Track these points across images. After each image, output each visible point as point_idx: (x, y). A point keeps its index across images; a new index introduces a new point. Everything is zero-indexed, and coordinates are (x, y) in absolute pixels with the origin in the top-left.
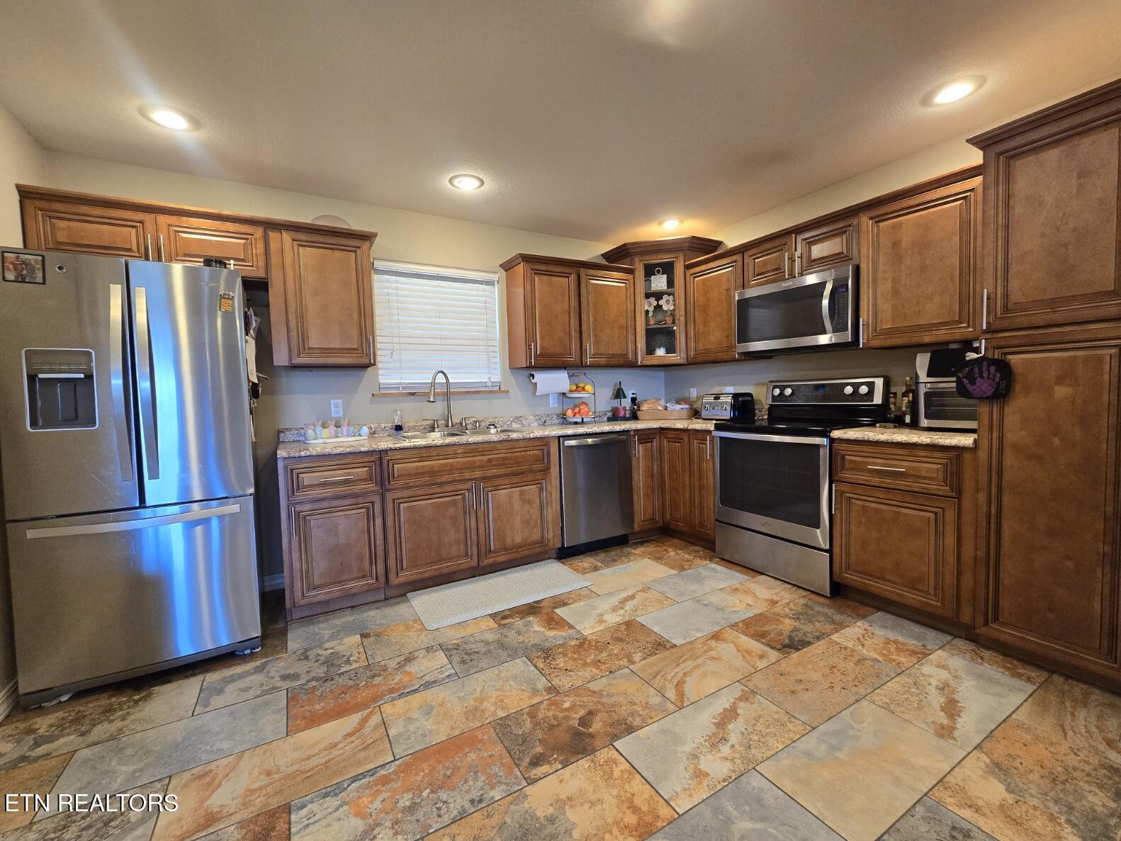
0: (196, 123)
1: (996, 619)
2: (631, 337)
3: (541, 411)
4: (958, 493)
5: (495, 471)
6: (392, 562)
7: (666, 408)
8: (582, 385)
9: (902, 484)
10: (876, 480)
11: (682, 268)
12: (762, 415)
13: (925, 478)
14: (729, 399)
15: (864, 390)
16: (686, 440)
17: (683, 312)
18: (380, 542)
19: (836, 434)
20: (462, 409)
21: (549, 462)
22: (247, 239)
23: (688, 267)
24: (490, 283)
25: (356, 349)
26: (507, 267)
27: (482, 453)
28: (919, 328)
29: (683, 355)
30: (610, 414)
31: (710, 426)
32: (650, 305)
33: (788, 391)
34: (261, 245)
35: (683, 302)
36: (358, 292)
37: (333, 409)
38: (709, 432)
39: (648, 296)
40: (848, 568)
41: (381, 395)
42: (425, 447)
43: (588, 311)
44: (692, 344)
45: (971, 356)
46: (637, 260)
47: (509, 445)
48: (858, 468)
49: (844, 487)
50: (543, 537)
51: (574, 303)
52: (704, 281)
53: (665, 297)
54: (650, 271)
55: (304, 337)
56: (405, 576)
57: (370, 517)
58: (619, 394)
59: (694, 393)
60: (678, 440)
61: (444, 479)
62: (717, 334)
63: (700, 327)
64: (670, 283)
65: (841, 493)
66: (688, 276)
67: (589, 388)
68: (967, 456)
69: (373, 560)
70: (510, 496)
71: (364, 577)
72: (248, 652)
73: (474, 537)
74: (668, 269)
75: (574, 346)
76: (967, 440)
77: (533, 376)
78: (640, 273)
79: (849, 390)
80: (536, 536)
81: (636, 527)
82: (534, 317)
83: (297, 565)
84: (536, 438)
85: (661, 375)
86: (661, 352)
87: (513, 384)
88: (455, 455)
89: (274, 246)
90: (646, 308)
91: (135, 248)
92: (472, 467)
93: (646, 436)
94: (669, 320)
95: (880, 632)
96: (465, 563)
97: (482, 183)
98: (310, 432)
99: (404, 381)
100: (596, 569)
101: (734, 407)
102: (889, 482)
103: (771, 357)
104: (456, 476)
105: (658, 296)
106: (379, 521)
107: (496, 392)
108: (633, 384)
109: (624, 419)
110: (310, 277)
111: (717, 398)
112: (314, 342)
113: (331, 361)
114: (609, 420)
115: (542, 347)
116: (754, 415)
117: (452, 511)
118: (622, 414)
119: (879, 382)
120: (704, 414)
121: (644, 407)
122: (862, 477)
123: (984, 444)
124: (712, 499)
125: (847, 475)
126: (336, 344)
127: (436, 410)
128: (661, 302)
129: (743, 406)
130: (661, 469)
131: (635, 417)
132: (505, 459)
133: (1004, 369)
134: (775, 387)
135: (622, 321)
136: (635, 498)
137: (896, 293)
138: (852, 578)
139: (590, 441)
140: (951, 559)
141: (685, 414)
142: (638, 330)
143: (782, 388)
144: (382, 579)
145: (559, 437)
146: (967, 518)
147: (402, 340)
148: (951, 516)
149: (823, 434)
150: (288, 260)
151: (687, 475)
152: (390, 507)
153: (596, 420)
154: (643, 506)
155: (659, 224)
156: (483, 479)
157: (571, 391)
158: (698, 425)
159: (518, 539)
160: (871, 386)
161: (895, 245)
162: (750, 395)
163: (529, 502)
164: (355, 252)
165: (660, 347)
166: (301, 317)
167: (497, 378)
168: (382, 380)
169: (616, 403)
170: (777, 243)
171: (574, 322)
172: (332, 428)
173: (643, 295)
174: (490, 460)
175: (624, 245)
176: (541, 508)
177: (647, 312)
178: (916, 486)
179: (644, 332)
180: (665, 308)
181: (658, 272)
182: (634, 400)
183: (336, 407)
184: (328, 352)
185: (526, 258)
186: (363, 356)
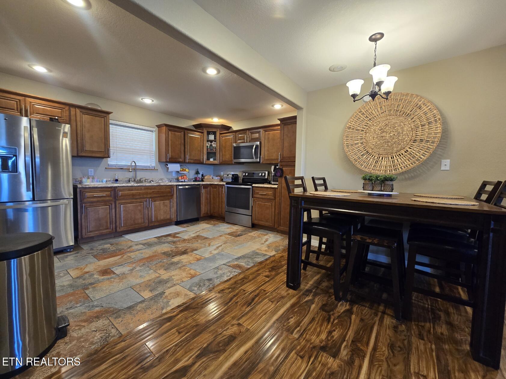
0: (50, 71)
1: (280, 225)
2: (202, 154)
3: (170, 177)
4: (275, 198)
5: (155, 195)
6: (118, 224)
7: (213, 178)
8: (184, 169)
9: (266, 197)
10: (261, 196)
11: (219, 134)
12: (240, 181)
13: (270, 195)
14: (231, 176)
15: (263, 174)
16: (218, 188)
17: (219, 148)
18: (114, 217)
19: (254, 185)
20: (140, 175)
21: (173, 193)
22: (62, 110)
23: (221, 134)
24: (152, 131)
25: (103, 152)
26: (159, 126)
27: (150, 189)
28: (272, 160)
29: (218, 161)
30: (194, 179)
31: (225, 183)
32: (208, 144)
33: (247, 174)
34: (68, 112)
35: (219, 144)
36: (105, 132)
37: (89, 172)
38: (224, 185)
39: (208, 141)
40: (255, 219)
41: (109, 168)
42: (131, 186)
43: (187, 145)
44: (221, 158)
45: (277, 167)
46: (204, 129)
47: (159, 187)
48: (258, 193)
49: (255, 199)
50: (170, 217)
51: (183, 141)
52: (225, 139)
53: (213, 142)
54: (209, 133)
55: (83, 146)
56: (122, 229)
57: (110, 209)
58: (197, 173)
59: (222, 174)
60: (215, 188)
61: (137, 197)
62: (228, 155)
63: (223, 153)
64: (215, 138)
65: (254, 200)
66: (220, 137)
67: (187, 170)
68: (277, 190)
69: (111, 223)
70: (160, 204)
71: (108, 228)
72: (69, 250)
73: (147, 216)
74: (214, 133)
75: (182, 156)
76: (276, 186)
77: (167, 165)
78: (205, 133)
79: (260, 174)
80: (168, 217)
81: (202, 215)
82: (169, 145)
83: (83, 224)
84: (169, 185)
85: (212, 167)
86: (212, 160)
87: (159, 167)
88: (141, 189)
89: (72, 113)
90: (207, 145)
91: (16, 109)
92: (147, 194)
93: (206, 186)
94: (214, 150)
95: (259, 232)
96: (144, 225)
97: (153, 101)
98: (84, 180)
99: (119, 164)
100: (188, 226)
101: (232, 178)
102: (263, 197)
103: (243, 164)
104: (142, 196)
105: (211, 141)
106: (114, 210)
107: (154, 170)
108: (202, 170)
109: (199, 181)
110: (86, 126)
111: (228, 175)
112: (88, 147)
113: (94, 155)
114: (194, 181)
115: (171, 155)
116: (239, 181)
117: (139, 208)
118: (198, 179)
119: (267, 172)
120: (224, 180)
121: (206, 178)
122: (258, 196)
123: (279, 186)
124: (225, 205)
125: (255, 196)
126: (95, 149)
127: (131, 175)
128: (212, 144)
129: (235, 178)
130: (210, 197)
131: (202, 181)
132: (158, 191)
133: (282, 170)
134: (244, 173)
135: (199, 149)
136: (202, 206)
137: (268, 150)
138: (256, 222)
139: (187, 187)
140: (273, 214)
141: (219, 180)
142: (204, 152)
143: (245, 173)
144: (114, 230)
145: (177, 185)
146: (276, 203)
147: (118, 149)
148: (274, 204)
149: (251, 185)
150: (78, 119)
151: (218, 198)
152: (118, 206)
153: (190, 180)
154: (204, 209)
155: (212, 119)
156: (151, 198)
157: (181, 171)
158: (221, 183)
159: (162, 218)
160: (265, 173)
161: (268, 138)
162: (237, 175)
163: (166, 206)
164: (104, 118)
165: (211, 158)
166: (82, 139)
167: (154, 165)
169: (196, 176)
170: (244, 132)
171: (183, 148)
172: (91, 179)
173: (206, 141)
174: (153, 192)
175: (201, 124)
176: (170, 209)
177: (207, 146)
178: (268, 197)
179: (206, 153)
180: (213, 146)
181: (211, 134)
182: (202, 175)
183: (91, 171)
184: (93, 152)
185: (166, 125)
186: (106, 154)
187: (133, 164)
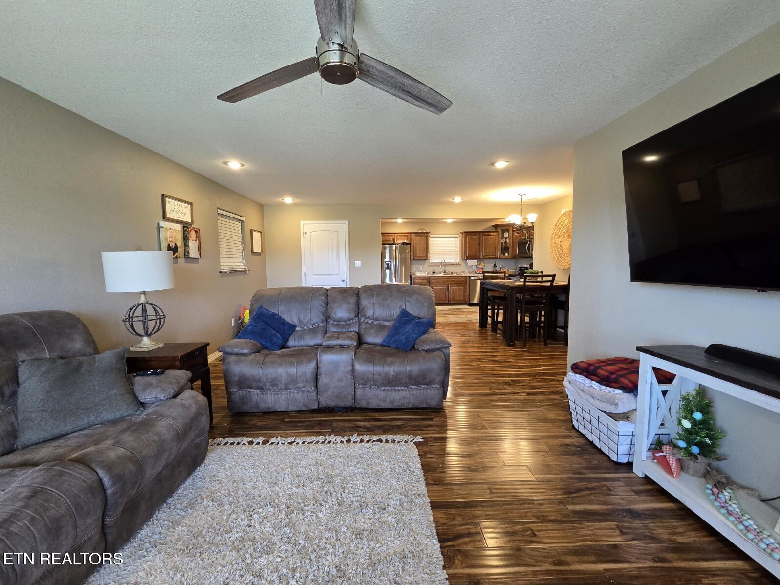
2: (497, 250)
3: (471, 270)
5: (454, 283)
8: (481, 263)
11: (511, 232)
17: (511, 243)
20: (448, 269)
21: (466, 282)
22: (408, 236)
23: (513, 231)
24: (458, 238)
26: (461, 233)
27: (450, 279)
29: (511, 255)
32: (504, 241)
34: (410, 237)
35: (511, 240)
36: (426, 243)
39: (503, 238)
41: (430, 265)
42: (438, 276)
43: (483, 244)
46: (499, 228)
47: (457, 277)
51: (479, 242)
53: (508, 239)
54: (503, 231)
55: (416, 254)
58: (495, 266)
61: (442, 284)
63: (514, 248)
66: (513, 234)
67: (484, 264)
70: (456, 289)
73: (448, 297)
74: (508, 231)
75: (478, 253)
77: (467, 261)
78: (500, 232)
80: (462, 298)
82: (467, 247)
84: (464, 276)
86: (506, 254)
87: (461, 263)
88: (444, 279)
89: (412, 237)
90: (502, 241)
92: (448, 281)
94: (508, 245)
96: (445, 302)
99: (435, 262)
104: (444, 283)
105: (506, 238)
107: (458, 265)
110: (418, 242)
112: (418, 255)
113: (421, 258)
115: (469, 254)
117: (443, 290)
126: (422, 255)
127: (442, 269)
128: (506, 240)
132: (455, 280)
135: (494, 246)
142: (499, 248)
145: (470, 276)
147: (434, 253)
150: (415, 239)
156: (451, 284)
157: (478, 265)
159: (458, 299)
163: (461, 291)
164: (427, 236)
166: (416, 251)
167: (458, 261)
168: (430, 262)
169: (494, 269)
171: (478, 247)
172: (419, 272)
173: (501, 238)
175: (497, 224)
176: (464, 292)
177: (502, 243)
179: (501, 249)
180: (507, 242)
181: (506, 232)
182: (501, 268)
183: (420, 267)
184: (420, 257)
185: (465, 232)
186: (426, 257)
187: (443, 262)
